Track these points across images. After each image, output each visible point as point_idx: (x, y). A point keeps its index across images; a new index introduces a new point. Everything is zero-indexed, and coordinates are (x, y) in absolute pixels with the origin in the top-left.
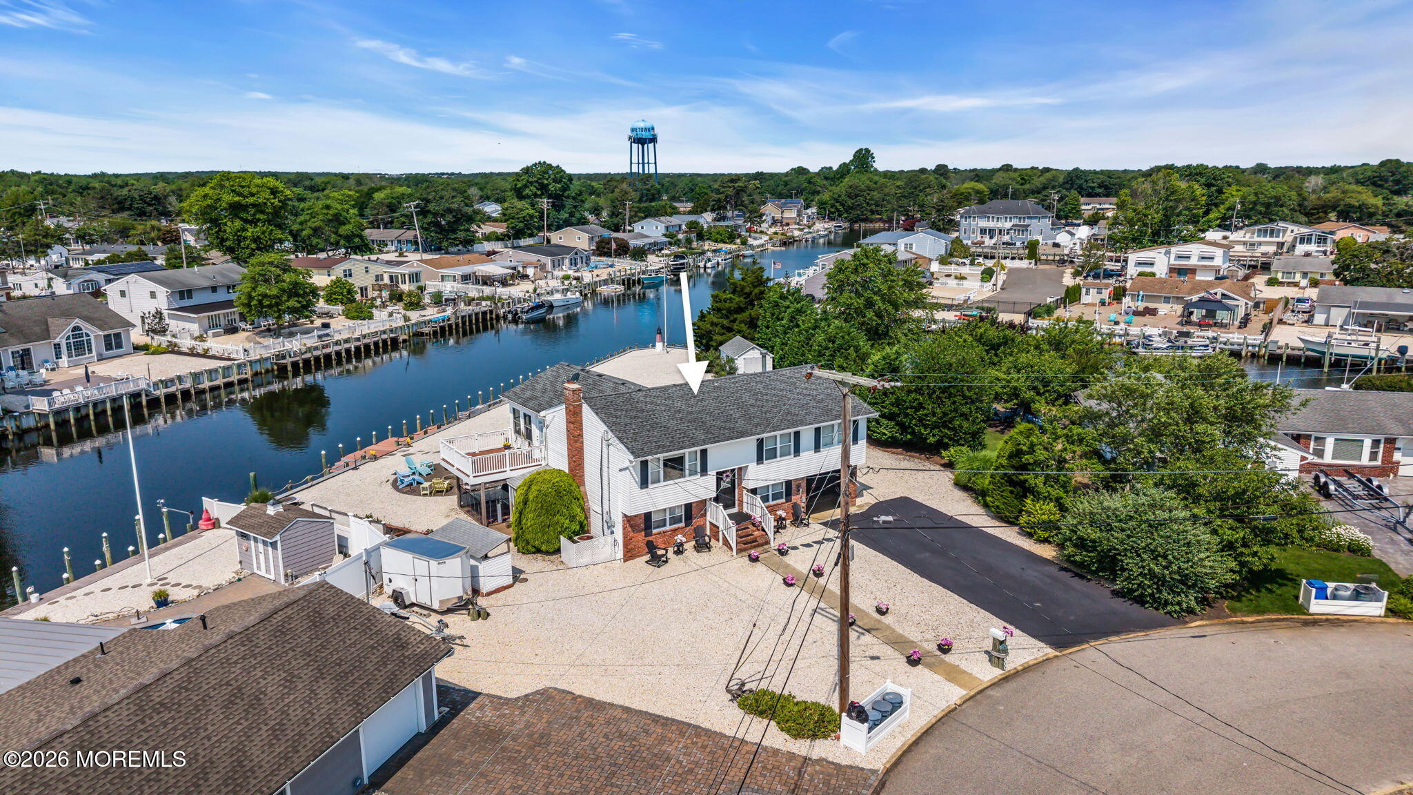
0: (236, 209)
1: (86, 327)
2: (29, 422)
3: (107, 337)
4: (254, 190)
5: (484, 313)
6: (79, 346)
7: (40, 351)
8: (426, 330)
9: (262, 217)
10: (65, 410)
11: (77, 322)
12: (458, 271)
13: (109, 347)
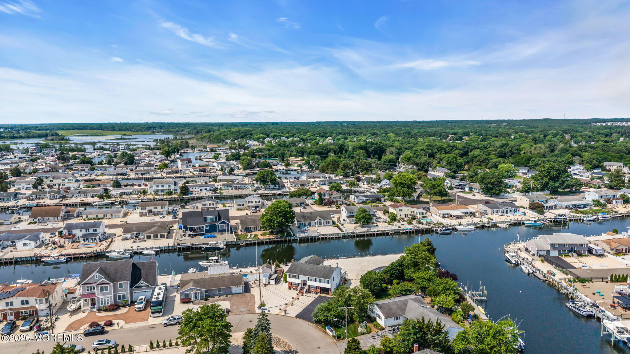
0: (401, 184)
1: (322, 220)
2: (296, 238)
3: (326, 222)
4: (405, 179)
5: (430, 229)
6: (320, 223)
7: (313, 223)
8: (401, 232)
9: (406, 186)
10: (301, 237)
11: (320, 218)
12: (442, 212)
13: (326, 224)
